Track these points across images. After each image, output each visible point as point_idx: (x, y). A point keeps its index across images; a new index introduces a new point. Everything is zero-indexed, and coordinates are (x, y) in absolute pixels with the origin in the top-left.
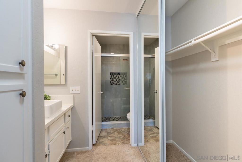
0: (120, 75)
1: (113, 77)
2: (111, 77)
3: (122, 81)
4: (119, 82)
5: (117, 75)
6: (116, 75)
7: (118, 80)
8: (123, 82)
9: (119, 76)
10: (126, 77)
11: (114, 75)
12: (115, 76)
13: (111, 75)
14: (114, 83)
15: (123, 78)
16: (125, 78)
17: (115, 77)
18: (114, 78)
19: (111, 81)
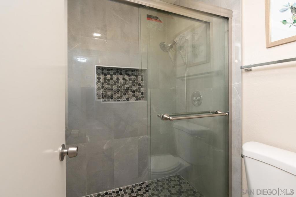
0: (121, 74)
1: (102, 80)
2: (99, 78)
3: (134, 92)
4: (125, 94)
5: (115, 74)
6: (111, 75)
7: (115, 88)
8: (137, 94)
9: (118, 79)
10: (142, 80)
11: (105, 75)
12: (109, 77)
13: (97, 73)
14: (112, 98)
15: (137, 83)
16: (140, 82)
17: (109, 80)
18: (105, 82)
19: (99, 89)
